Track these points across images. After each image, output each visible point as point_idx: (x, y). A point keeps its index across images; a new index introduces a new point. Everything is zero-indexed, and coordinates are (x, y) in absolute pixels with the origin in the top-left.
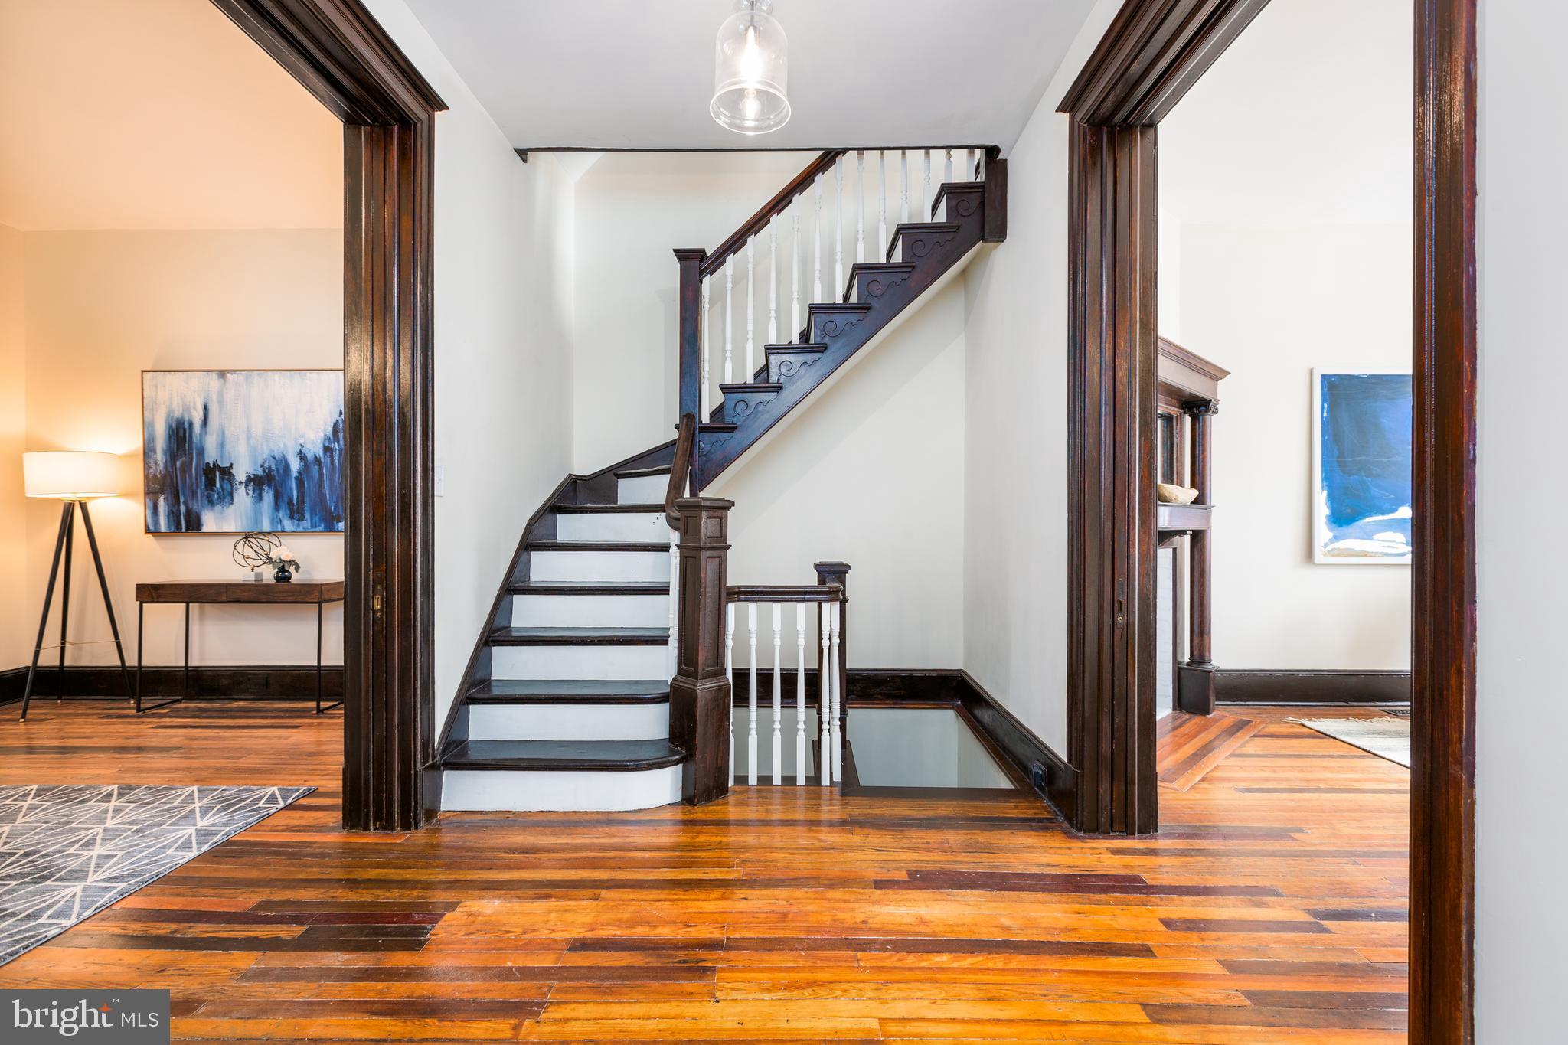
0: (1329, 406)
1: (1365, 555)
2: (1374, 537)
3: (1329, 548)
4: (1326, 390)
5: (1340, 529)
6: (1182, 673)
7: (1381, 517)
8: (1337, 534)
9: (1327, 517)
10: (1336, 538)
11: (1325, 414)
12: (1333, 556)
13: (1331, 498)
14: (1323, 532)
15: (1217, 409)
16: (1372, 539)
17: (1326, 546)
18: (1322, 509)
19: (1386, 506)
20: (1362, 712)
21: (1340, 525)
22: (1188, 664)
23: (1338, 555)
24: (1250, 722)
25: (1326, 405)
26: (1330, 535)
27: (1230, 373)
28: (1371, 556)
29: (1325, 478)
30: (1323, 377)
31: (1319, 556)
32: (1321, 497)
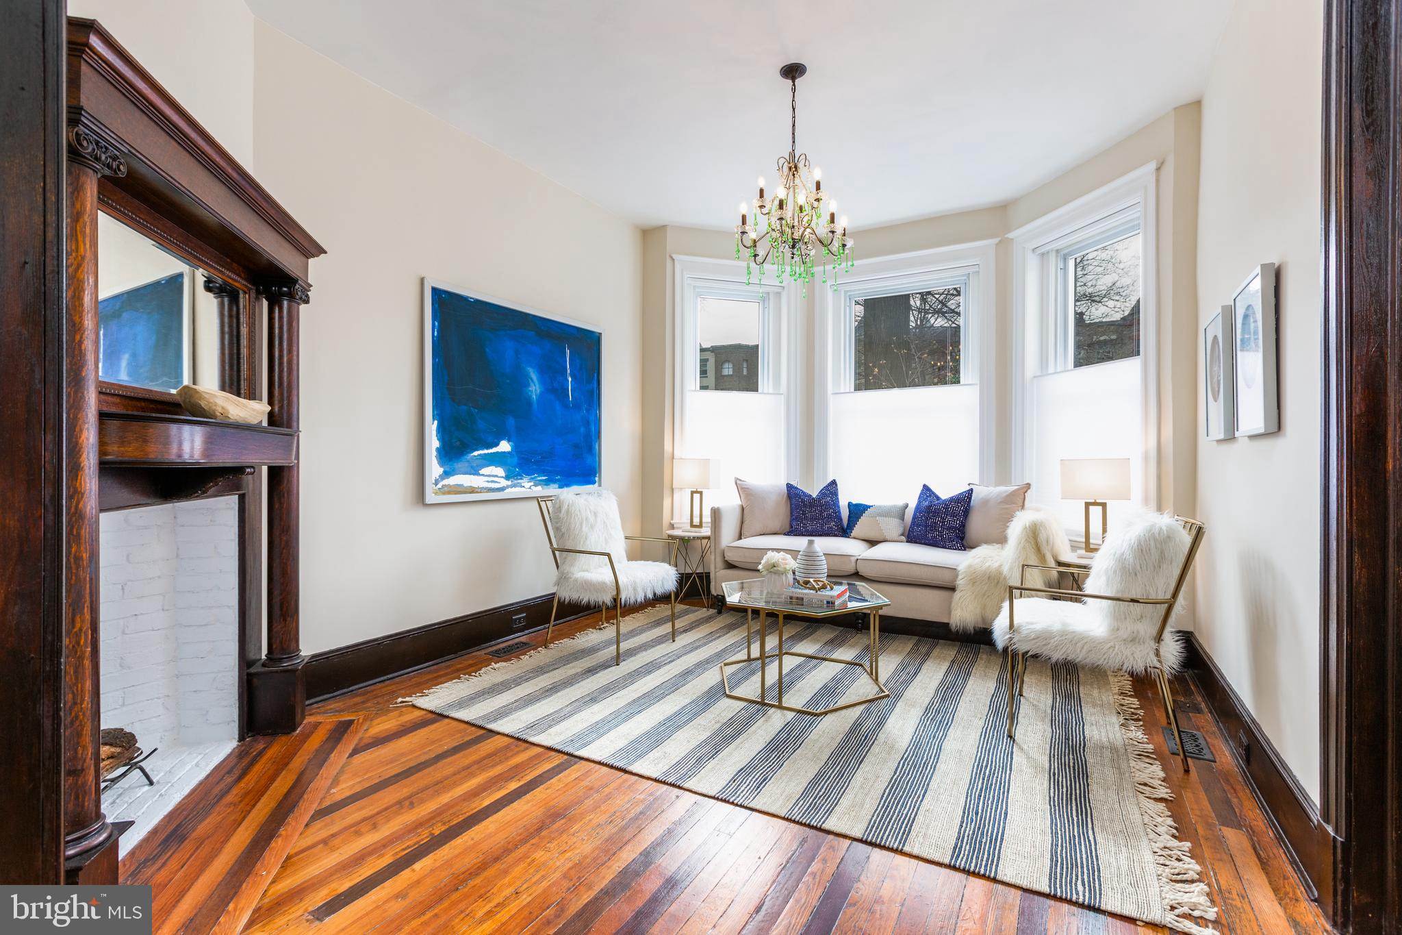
0: (439, 325)
1: (472, 490)
2: (481, 472)
3: (439, 486)
4: (437, 306)
5: (450, 463)
6: (255, 681)
7: (486, 451)
8: (448, 469)
9: (438, 449)
10: (447, 474)
11: (436, 334)
12: (444, 493)
13: (443, 431)
14: (434, 468)
15: (307, 296)
16: (479, 475)
17: (436, 484)
18: (433, 443)
19: (490, 439)
20: (471, 662)
21: (450, 460)
22: (264, 665)
23: (449, 493)
24: (351, 722)
25: (436, 324)
26: (441, 470)
27: (326, 252)
28: (477, 492)
29: (436, 405)
30: (434, 290)
31: (430, 498)
32: (432, 427)
